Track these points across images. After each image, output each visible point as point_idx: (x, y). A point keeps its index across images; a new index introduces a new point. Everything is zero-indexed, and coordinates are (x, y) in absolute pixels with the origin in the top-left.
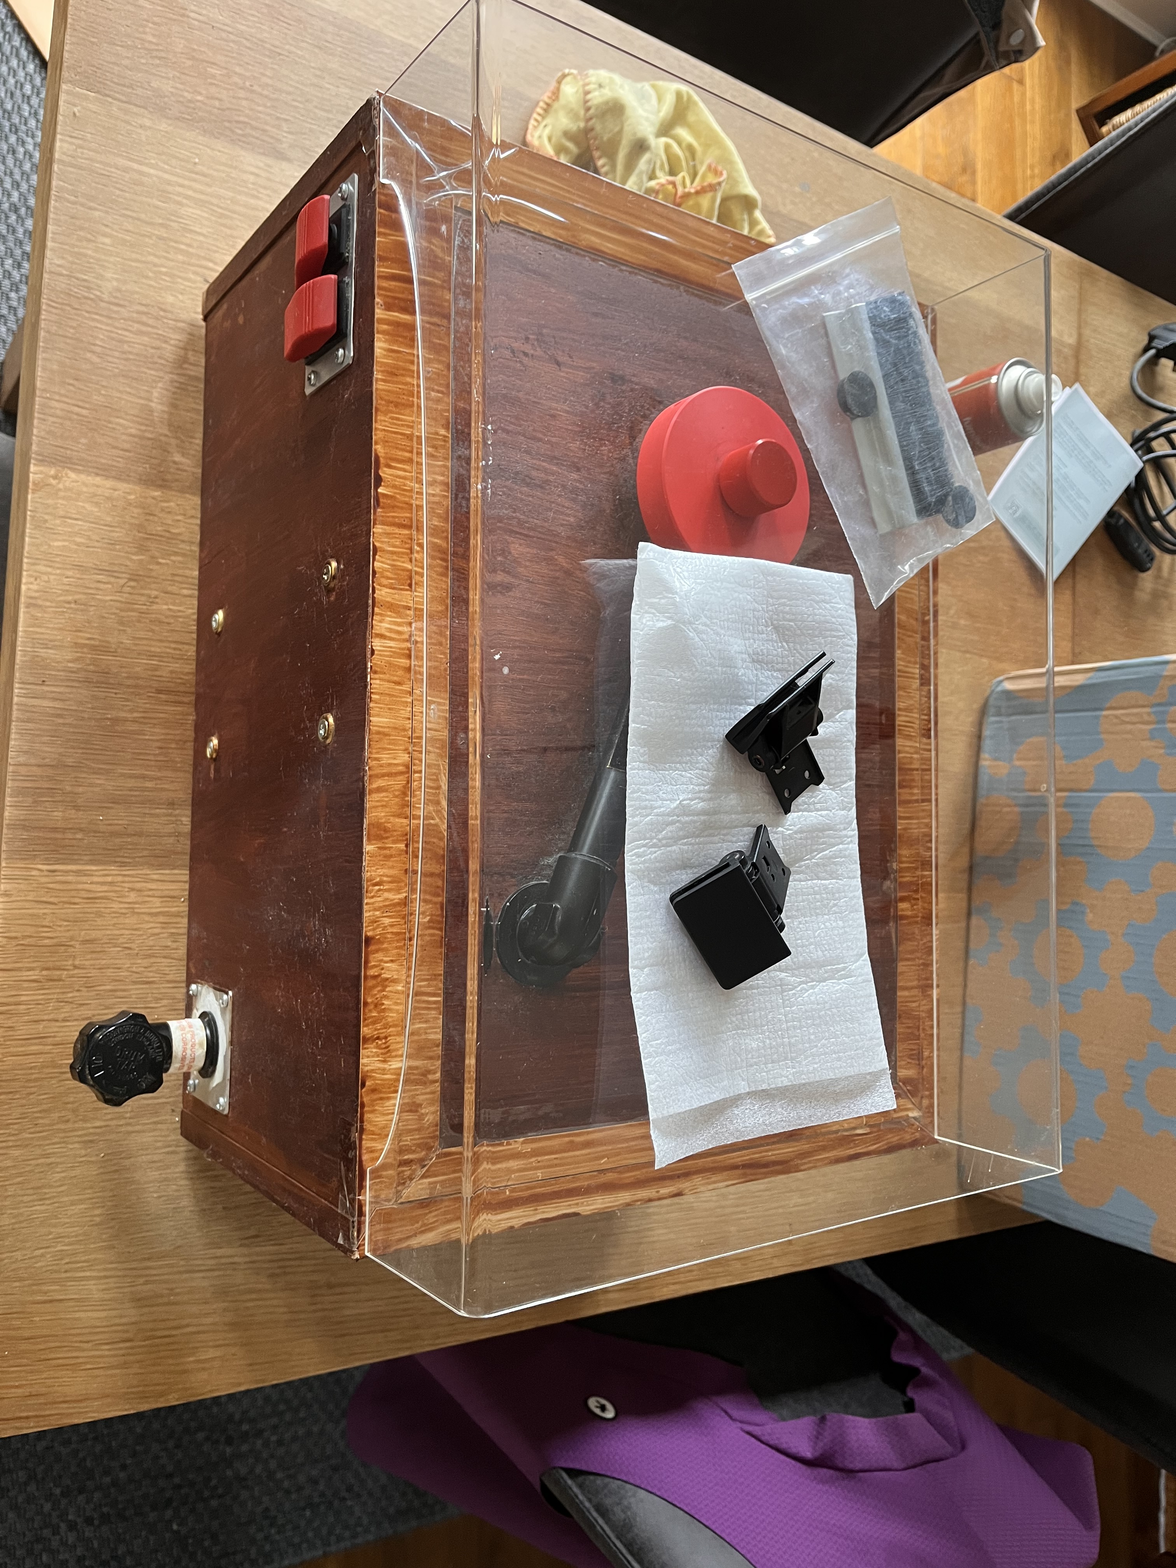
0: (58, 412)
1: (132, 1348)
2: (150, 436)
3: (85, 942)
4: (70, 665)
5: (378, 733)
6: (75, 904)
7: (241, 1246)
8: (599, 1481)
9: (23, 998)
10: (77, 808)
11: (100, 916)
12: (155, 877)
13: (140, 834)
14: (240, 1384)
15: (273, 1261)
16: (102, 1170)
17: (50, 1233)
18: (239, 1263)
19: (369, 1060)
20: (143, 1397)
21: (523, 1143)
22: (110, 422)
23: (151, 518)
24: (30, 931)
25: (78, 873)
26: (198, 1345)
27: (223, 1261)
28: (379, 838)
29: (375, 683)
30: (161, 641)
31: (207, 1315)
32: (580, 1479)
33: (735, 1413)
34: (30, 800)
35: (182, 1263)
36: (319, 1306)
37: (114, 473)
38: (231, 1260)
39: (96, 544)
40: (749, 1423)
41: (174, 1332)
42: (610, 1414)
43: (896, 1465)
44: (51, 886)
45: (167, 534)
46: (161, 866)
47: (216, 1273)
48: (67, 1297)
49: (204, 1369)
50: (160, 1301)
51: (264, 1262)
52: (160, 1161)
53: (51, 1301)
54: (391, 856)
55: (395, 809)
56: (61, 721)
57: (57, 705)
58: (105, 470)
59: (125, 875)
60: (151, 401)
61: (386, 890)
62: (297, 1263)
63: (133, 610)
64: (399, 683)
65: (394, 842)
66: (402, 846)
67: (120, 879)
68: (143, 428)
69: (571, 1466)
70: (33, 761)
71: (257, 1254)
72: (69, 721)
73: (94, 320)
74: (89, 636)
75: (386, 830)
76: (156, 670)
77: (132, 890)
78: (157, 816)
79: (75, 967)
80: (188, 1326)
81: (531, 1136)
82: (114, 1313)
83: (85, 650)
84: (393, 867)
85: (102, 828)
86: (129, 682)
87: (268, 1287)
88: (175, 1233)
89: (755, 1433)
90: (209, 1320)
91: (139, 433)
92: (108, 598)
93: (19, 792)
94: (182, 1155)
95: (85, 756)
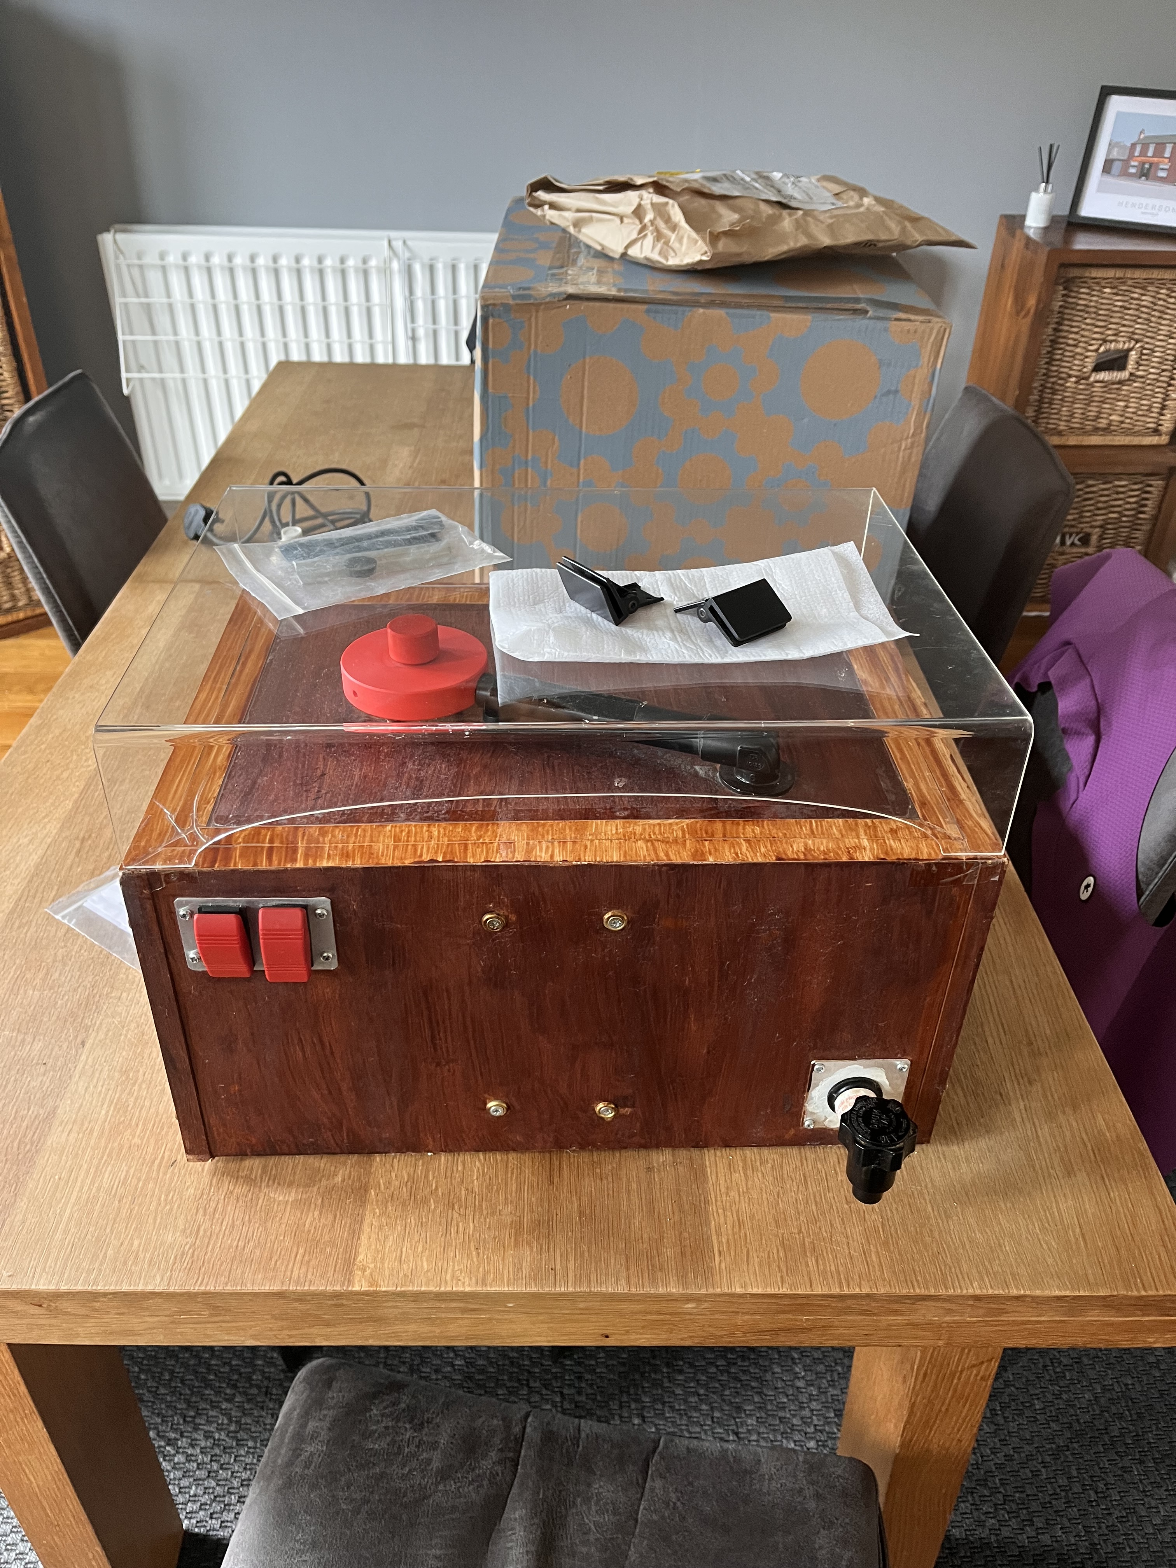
0: (303, 1270)
1: (1108, 1176)
2: (320, 1201)
3: (777, 1226)
4: (535, 1249)
5: (625, 856)
6: (746, 1235)
7: (1010, 1105)
8: (1141, 869)
9: (833, 1268)
10: (662, 1238)
11: (753, 1215)
12: (714, 1177)
13: (679, 1191)
14: (1121, 1101)
15: (1019, 1084)
16: (968, 1204)
17: (1027, 1238)
18: (1025, 1105)
19: (866, 857)
20: (1145, 1167)
21: (907, 782)
22: (309, 1231)
23: (395, 1196)
24: (774, 1266)
25: (719, 1234)
26: (1095, 1130)
27: (1025, 1116)
28: (703, 854)
29: (588, 859)
30: (506, 1184)
31: (1071, 1126)
32: (1143, 886)
33: (1073, 798)
34: (659, 1274)
35: (1032, 1144)
36: (1048, 1051)
37: (357, 1226)
38: (1023, 1111)
39: (423, 1235)
40: (1078, 787)
41: (1089, 1147)
42: (1091, 880)
43: (1088, 680)
44: (733, 1254)
45: (409, 1183)
46: (704, 1174)
47: (1036, 1121)
48: (1077, 1223)
49: (1114, 1126)
50: (1066, 1158)
51: (1020, 1090)
52: (952, 1163)
53: (1083, 1235)
54: (715, 848)
55: (680, 847)
56: (586, 1254)
57: (571, 1258)
58: (354, 1232)
59: (716, 1201)
60: (288, 1201)
61: (741, 850)
62: (1017, 1067)
63: (481, 1206)
64: (586, 847)
65: (705, 847)
66: (706, 843)
67: (719, 1203)
68: (313, 1206)
69: (1135, 895)
70: (624, 1274)
71: (1015, 1093)
72: (585, 1248)
73: (213, 1249)
74: (507, 1236)
75: (696, 851)
76: (532, 1186)
77: (727, 1194)
78: (661, 1179)
79: (800, 1232)
80: (1082, 1138)
81: (901, 778)
82: (1083, 1190)
83: (521, 1239)
84: (723, 848)
85: (677, 1218)
86: (546, 1205)
87: (1039, 1084)
88: (1009, 1150)
89: (1084, 780)
90: (1074, 1124)
91: (318, 1209)
92: (471, 1225)
93: (653, 1281)
94: (945, 1148)
95: (615, 1235)
